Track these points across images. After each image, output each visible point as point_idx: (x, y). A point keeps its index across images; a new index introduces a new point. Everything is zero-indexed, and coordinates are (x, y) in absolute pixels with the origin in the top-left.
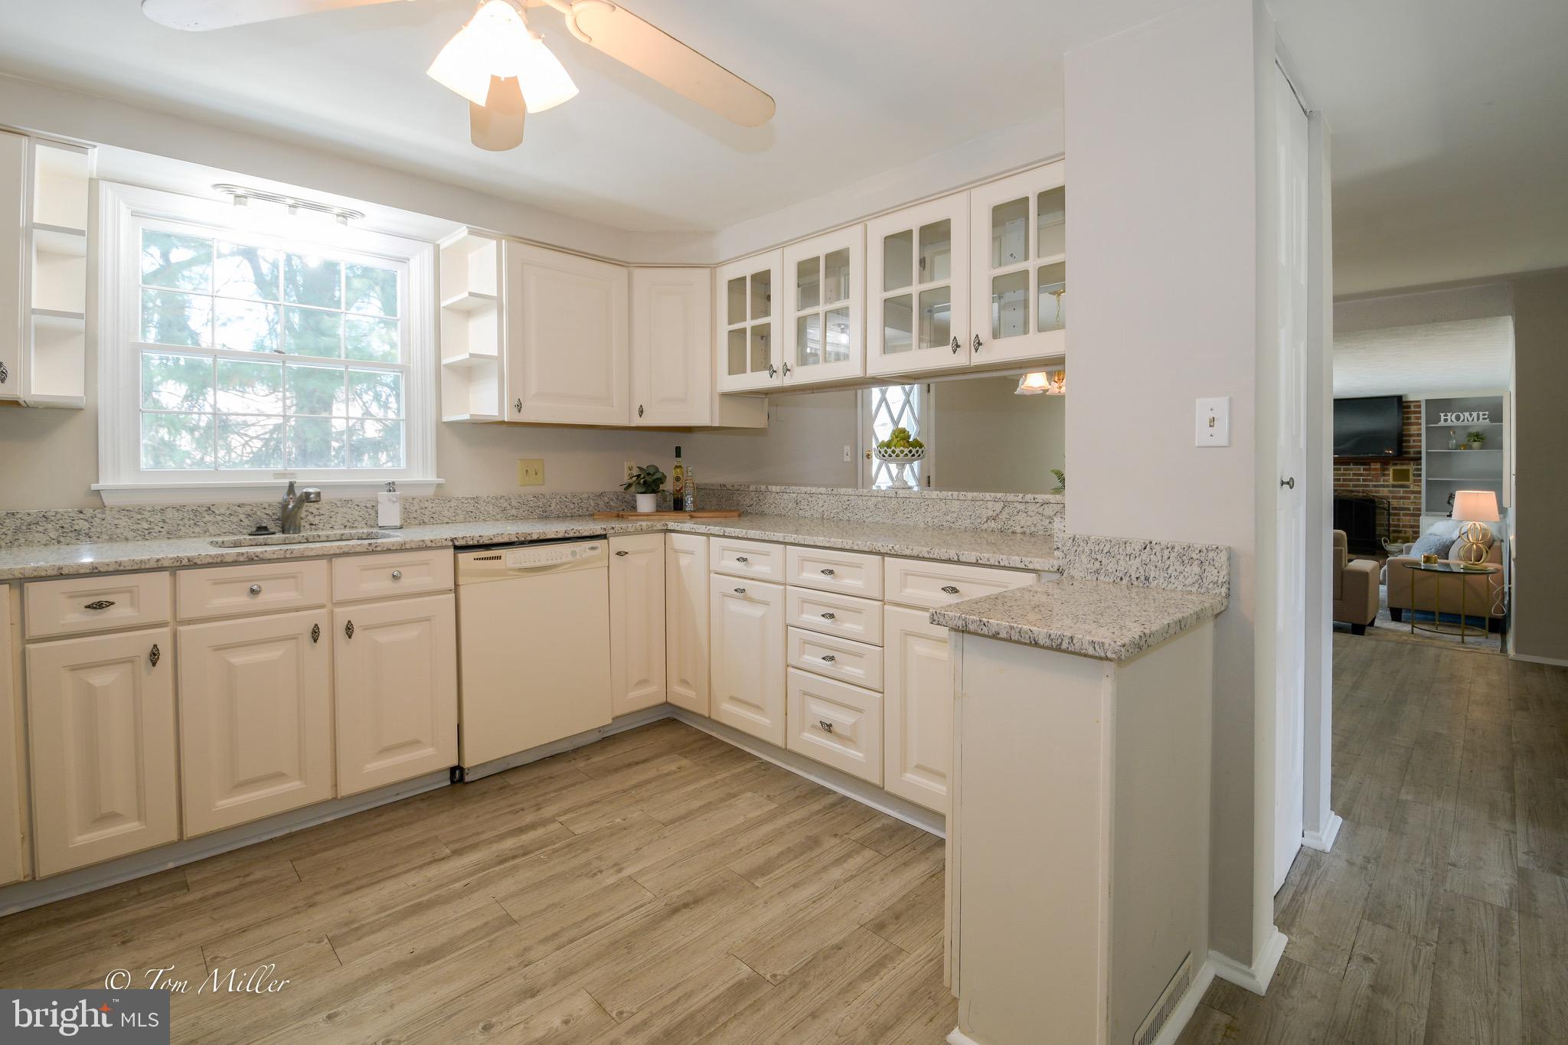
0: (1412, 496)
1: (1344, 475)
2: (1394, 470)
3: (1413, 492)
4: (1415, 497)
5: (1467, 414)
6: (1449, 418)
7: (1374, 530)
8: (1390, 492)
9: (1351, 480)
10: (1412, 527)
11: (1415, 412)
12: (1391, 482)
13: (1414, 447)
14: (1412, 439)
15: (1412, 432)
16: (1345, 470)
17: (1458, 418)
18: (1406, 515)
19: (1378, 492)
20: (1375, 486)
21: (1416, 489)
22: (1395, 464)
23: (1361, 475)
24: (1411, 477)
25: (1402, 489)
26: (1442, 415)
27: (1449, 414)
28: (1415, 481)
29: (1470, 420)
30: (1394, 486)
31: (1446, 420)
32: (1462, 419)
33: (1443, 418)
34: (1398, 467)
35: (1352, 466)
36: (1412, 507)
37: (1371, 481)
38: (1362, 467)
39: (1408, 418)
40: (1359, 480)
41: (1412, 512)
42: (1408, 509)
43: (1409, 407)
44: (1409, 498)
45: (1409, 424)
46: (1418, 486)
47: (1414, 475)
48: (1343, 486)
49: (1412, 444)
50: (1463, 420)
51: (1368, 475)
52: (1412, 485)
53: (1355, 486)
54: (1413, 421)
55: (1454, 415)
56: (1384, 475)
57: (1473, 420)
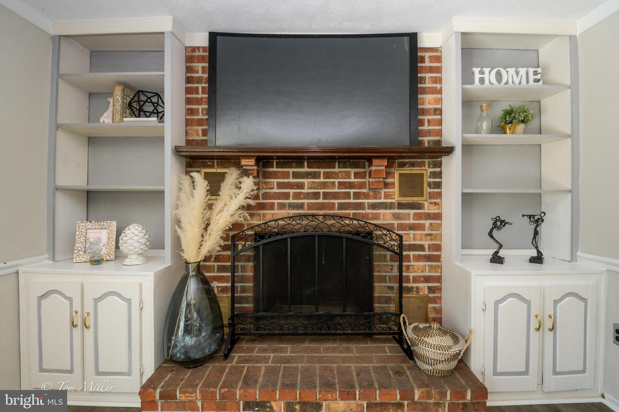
0: (427, 223)
1: (324, 185)
2: (400, 175)
3: (428, 216)
4: (431, 224)
5: (512, 71)
6: (486, 76)
7: (371, 289)
8: (396, 217)
9: (335, 196)
10: (427, 279)
11: (431, 70)
12: (396, 198)
13: (429, 133)
14: (426, 118)
15: (427, 106)
16: (327, 175)
17: (499, 76)
18: (418, 258)
19: (376, 217)
20: (373, 206)
21: (433, 210)
22: (402, 165)
23: (351, 185)
24: (427, 190)
25: (412, 212)
26: (476, 70)
27: (486, 70)
28: (431, 196)
29: (517, 81)
30: (401, 206)
31: (482, 81)
32: (504, 81)
33: (477, 76)
34: (407, 170)
35: (337, 170)
36: (426, 243)
37: (366, 196)
38: (352, 171)
39: (423, 80)
40: (347, 196)
41: (427, 253)
42: (421, 248)
43: (423, 60)
44: (422, 227)
45: (424, 91)
46: (435, 204)
47: (429, 185)
48: (322, 206)
49: (426, 127)
50: (507, 83)
51: (361, 186)
52: (426, 204)
53: (342, 206)
54: (428, 85)
55: (495, 71)
56: (386, 185)
57: (520, 83)
